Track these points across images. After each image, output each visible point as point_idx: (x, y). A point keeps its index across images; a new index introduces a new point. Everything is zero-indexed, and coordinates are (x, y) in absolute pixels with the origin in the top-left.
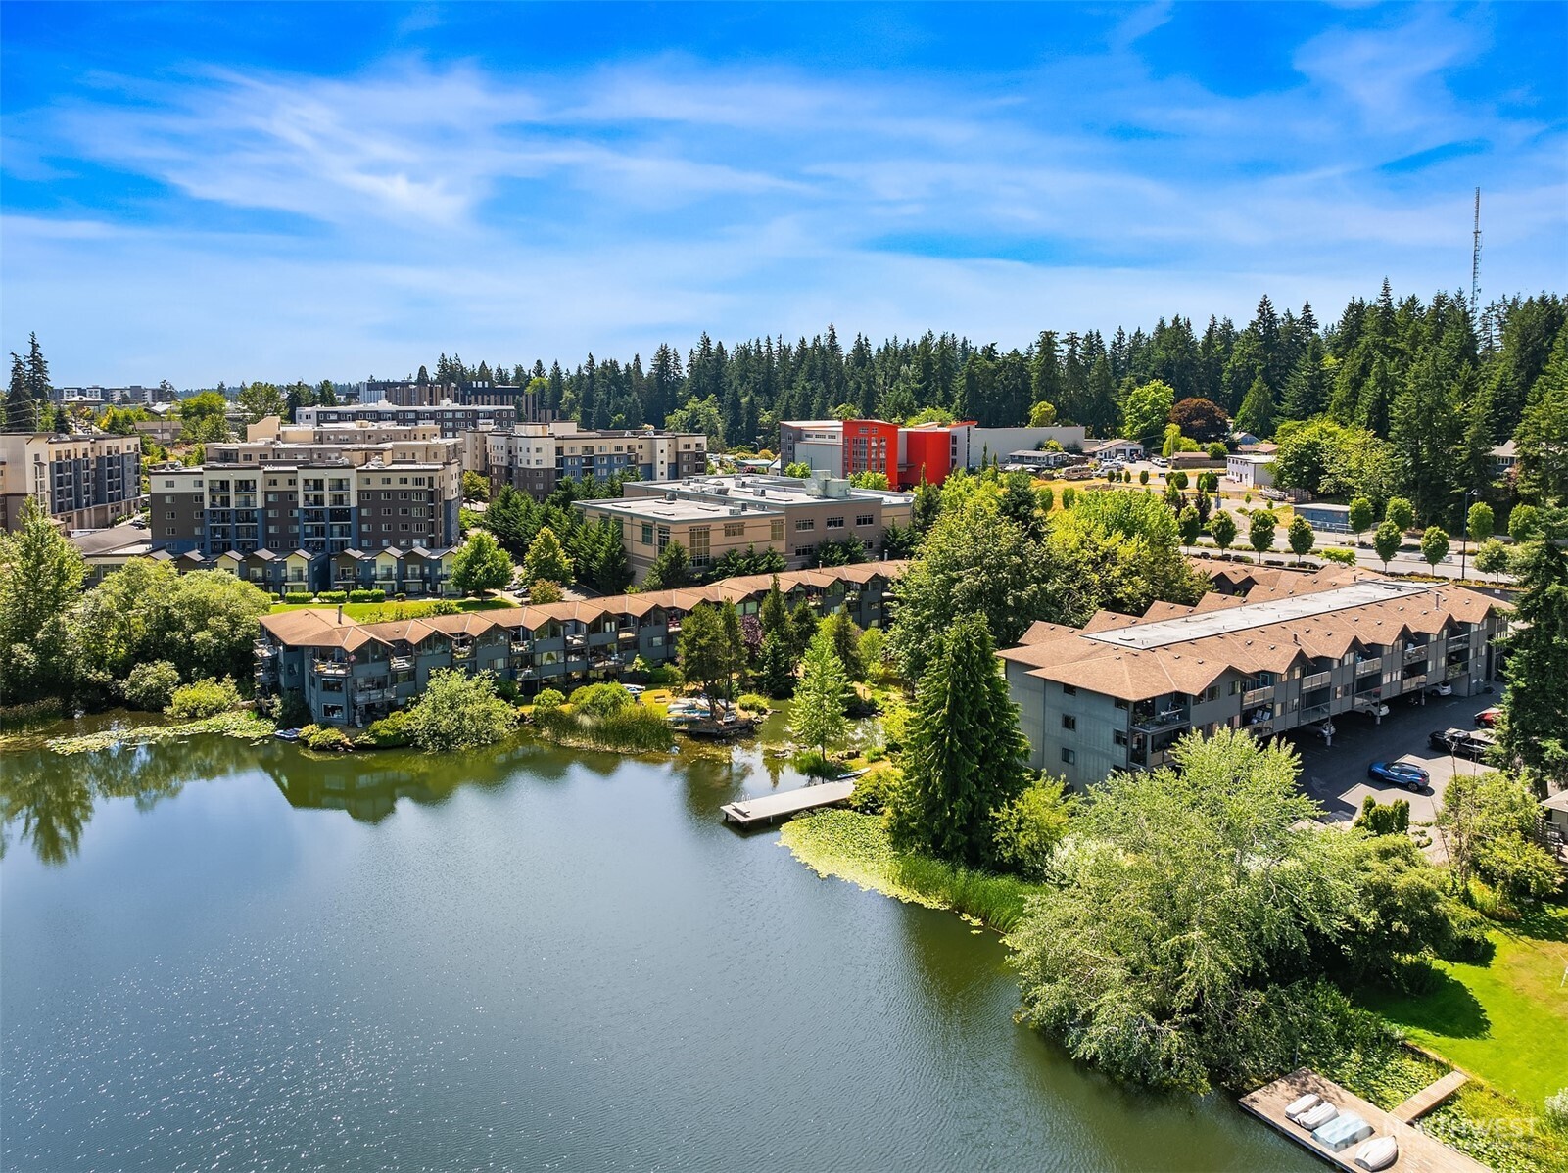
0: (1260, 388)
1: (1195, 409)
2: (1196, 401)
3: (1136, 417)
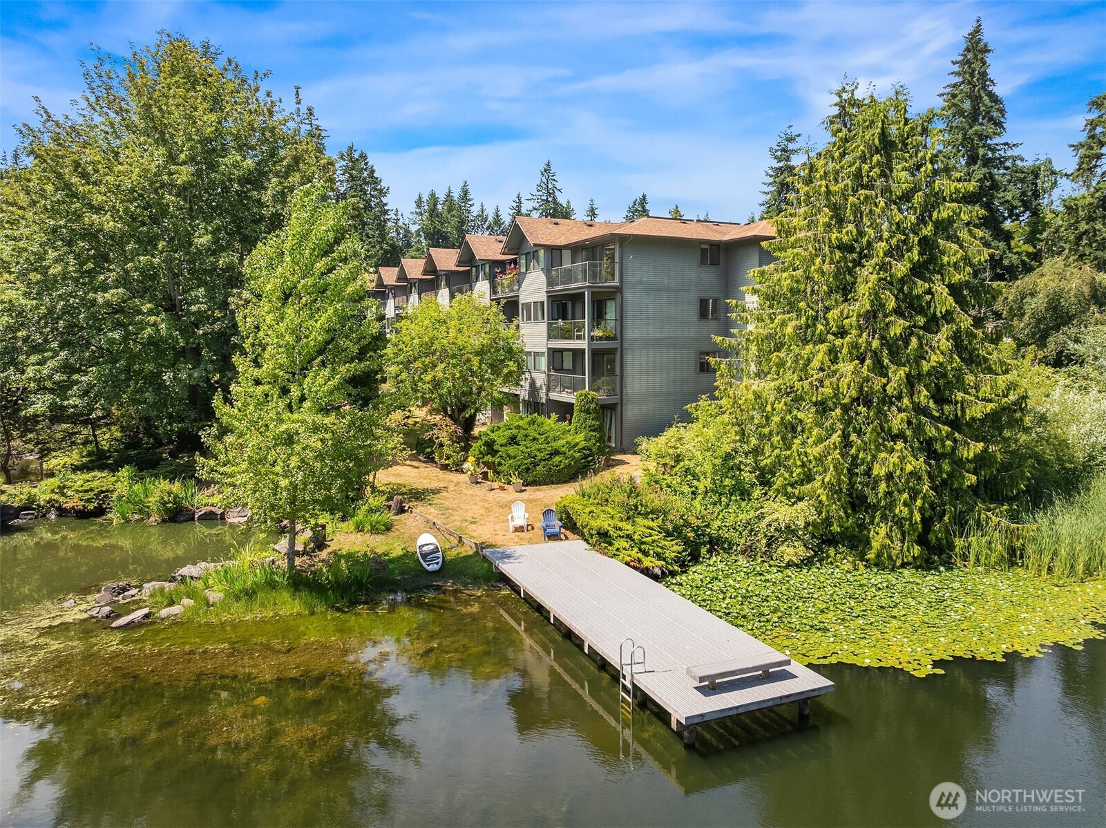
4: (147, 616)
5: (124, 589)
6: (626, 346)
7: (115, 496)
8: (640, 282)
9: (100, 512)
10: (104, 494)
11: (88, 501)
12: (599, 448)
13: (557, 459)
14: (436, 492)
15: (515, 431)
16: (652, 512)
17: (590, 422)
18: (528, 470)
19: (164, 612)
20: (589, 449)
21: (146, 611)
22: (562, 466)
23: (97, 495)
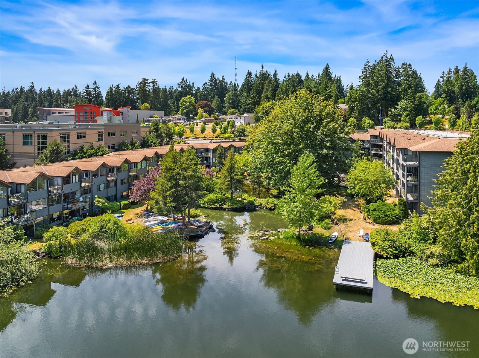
0: (217, 100)
1: (205, 104)
2: (204, 102)
3: (184, 107)
4: (267, 238)
5: (267, 231)
6: (421, 184)
7: (278, 206)
8: (428, 164)
9: (274, 209)
10: (275, 205)
11: (272, 206)
12: (403, 216)
13: (387, 218)
14: (350, 220)
15: (376, 207)
16: (390, 240)
17: (401, 208)
18: (377, 219)
19: (271, 238)
20: (400, 216)
21: (267, 237)
22: (388, 220)
23: (274, 205)
